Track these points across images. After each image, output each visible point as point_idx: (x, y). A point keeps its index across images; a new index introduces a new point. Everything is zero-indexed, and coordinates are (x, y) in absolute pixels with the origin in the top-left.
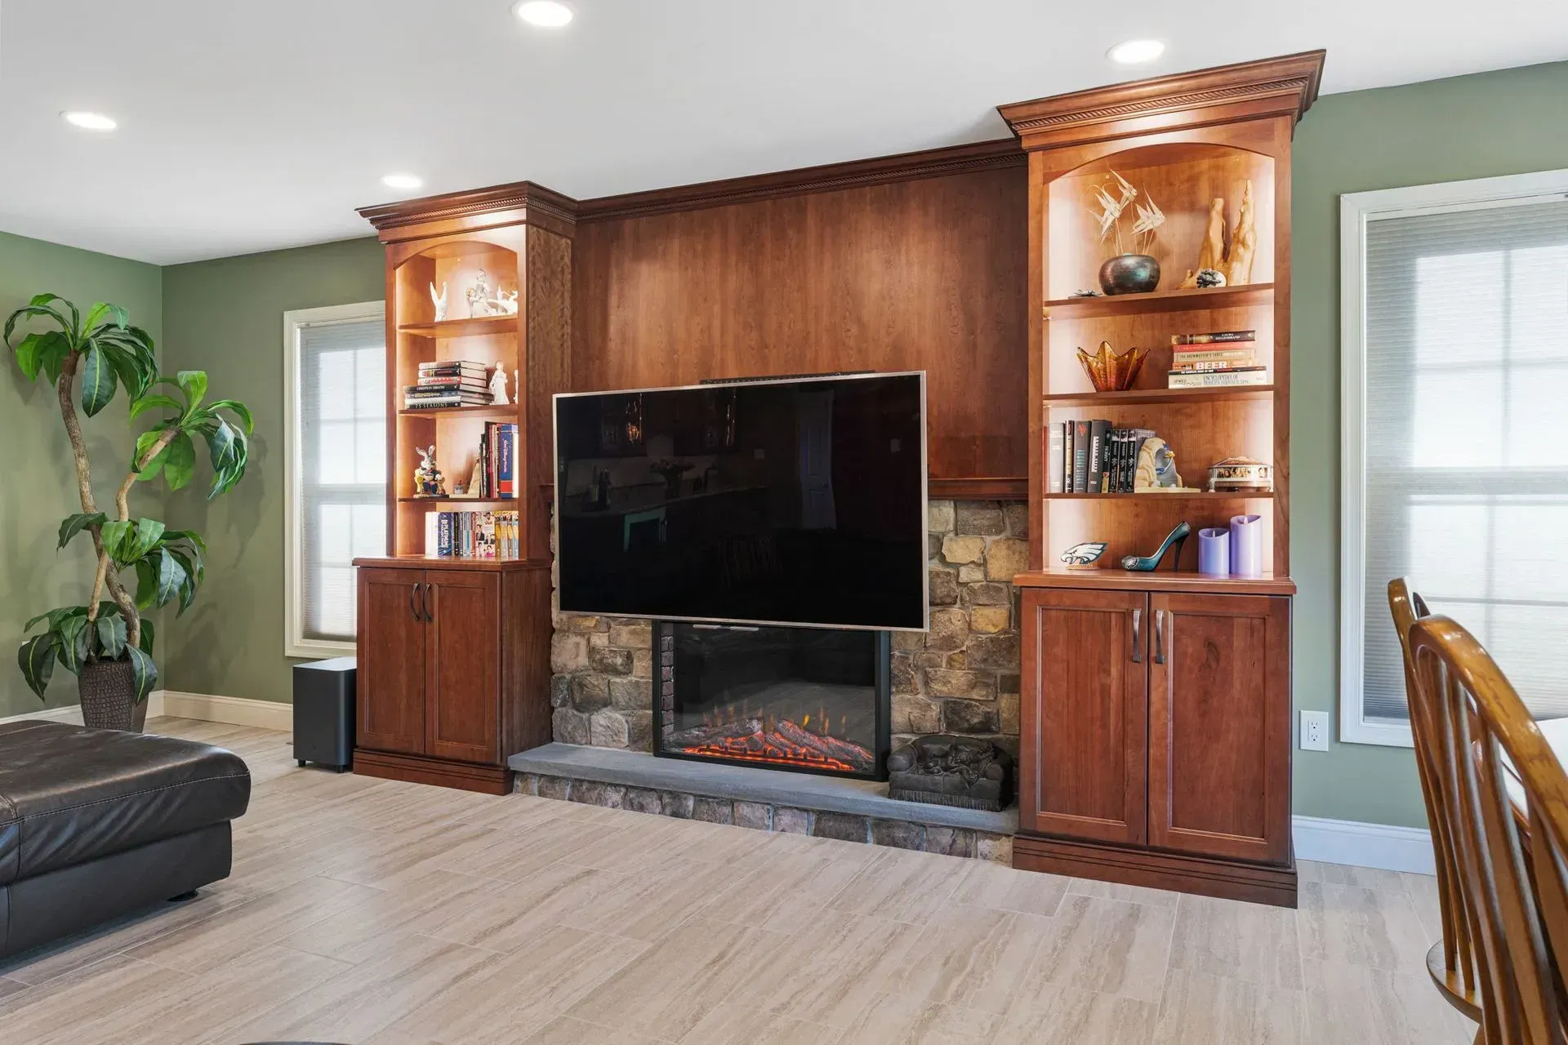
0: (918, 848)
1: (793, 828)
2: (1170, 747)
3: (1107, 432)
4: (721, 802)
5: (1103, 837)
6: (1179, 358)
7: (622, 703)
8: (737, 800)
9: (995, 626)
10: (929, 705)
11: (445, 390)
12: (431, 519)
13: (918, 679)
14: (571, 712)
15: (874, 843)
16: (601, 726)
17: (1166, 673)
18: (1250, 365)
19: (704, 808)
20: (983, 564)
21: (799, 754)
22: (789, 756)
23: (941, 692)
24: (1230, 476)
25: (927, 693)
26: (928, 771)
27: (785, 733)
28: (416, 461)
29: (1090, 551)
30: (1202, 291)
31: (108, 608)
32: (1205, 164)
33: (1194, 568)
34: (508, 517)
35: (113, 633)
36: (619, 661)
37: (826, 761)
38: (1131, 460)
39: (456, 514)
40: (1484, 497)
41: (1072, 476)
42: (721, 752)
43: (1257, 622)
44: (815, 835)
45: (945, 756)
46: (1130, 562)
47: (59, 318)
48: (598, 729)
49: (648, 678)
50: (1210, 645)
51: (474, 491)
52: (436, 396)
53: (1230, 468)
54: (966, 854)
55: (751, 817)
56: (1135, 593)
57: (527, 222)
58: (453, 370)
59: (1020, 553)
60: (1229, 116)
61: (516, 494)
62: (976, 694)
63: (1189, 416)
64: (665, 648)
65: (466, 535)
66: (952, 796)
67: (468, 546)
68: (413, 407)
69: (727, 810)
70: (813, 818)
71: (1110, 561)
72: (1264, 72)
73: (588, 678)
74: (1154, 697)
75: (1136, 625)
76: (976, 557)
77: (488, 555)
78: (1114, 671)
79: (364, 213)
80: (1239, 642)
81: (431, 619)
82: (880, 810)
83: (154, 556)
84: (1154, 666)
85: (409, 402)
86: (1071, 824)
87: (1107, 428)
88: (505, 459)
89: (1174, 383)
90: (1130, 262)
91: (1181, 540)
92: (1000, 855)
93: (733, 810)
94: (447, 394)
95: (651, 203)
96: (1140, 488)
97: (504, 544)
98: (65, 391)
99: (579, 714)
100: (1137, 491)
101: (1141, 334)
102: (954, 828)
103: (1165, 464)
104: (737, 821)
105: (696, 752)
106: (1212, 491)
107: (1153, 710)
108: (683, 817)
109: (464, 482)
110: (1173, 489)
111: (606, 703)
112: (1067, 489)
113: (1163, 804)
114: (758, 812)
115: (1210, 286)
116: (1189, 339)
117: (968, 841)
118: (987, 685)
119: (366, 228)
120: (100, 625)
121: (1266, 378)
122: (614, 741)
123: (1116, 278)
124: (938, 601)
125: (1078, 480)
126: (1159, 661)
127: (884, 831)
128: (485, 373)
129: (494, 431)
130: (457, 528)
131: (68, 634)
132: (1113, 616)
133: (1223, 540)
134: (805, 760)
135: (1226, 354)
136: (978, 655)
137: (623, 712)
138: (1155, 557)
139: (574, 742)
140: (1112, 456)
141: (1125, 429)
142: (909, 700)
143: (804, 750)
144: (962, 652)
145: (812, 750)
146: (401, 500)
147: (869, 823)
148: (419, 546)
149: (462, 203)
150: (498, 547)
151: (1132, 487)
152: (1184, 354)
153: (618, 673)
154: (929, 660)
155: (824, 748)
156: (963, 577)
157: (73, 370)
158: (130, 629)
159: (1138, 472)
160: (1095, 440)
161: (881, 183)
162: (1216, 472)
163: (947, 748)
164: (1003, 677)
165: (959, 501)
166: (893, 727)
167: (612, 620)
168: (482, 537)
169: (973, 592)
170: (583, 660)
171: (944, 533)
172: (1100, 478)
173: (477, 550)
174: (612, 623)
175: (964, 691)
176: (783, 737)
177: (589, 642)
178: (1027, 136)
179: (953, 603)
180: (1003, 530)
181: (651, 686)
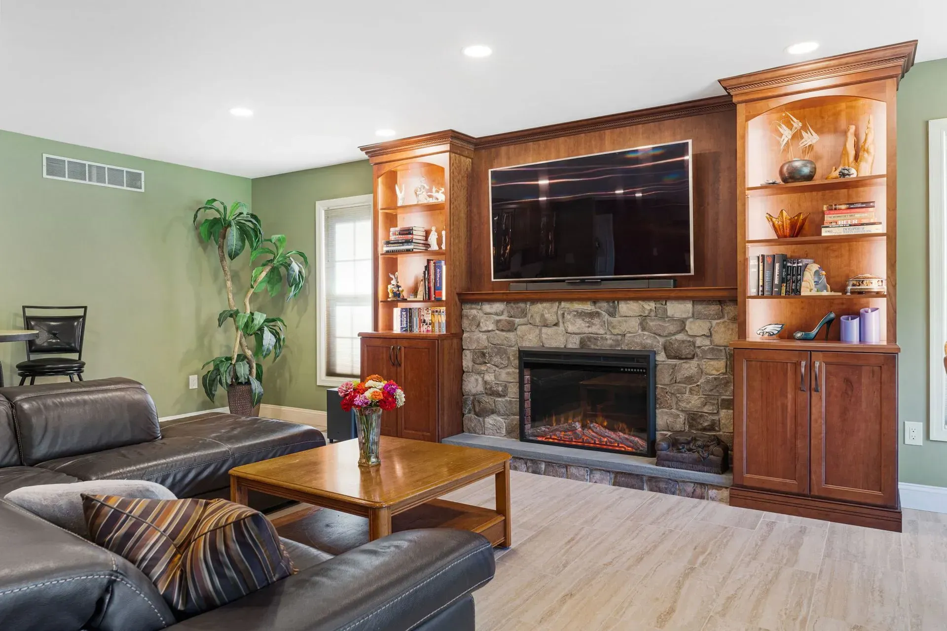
0: (673, 493)
1: (601, 481)
2: (824, 439)
3: (784, 261)
4: (560, 466)
5: (783, 489)
6: (828, 218)
7: (502, 411)
8: (569, 465)
9: (717, 371)
10: (679, 415)
11: (405, 242)
12: (397, 312)
13: (672, 401)
14: (473, 416)
15: (648, 490)
16: (490, 424)
17: (821, 398)
18: (872, 221)
19: (551, 469)
20: (710, 336)
21: (603, 442)
22: (597, 443)
23: (685, 407)
24: (859, 285)
25: (677, 409)
26: (679, 451)
27: (594, 430)
28: (388, 281)
29: (774, 328)
30: (842, 180)
31: (242, 357)
32: (843, 105)
33: (838, 338)
34: (439, 310)
35: (243, 370)
36: (500, 389)
37: (618, 446)
38: (799, 277)
39: (410, 309)
41: (763, 286)
42: (558, 440)
43: (877, 369)
44: (614, 485)
45: (688, 443)
46: (799, 335)
47: (218, 211)
48: (487, 425)
49: (517, 398)
50: (848, 381)
51: (420, 297)
52: (400, 246)
53: (860, 281)
54: (702, 497)
55: (578, 475)
56: (802, 351)
57: (450, 151)
58: (408, 231)
59: (732, 329)
60: (859, 79)
61: (444, 298)
62: (706, 409)
63: (834, 251)
64: (526, 382)
65: (416, 320)
66: (695, 465)
67: (417, 326)
68: (387, 252)
69: (564, 470)
70: (613, 476)
71: (786, 334)
72: (880, 54)
73: (483, 398)
74: (814, 410)
75: (803, 370)
76: (706, 332)
77: (428, 331)
78: (790, 396)
79: (362, 149)
80: (865, 381)
81: (400, 365)
82: (652, 472)
83: (260, 332)
84: (814, 393)
85: (386, 249)
86: (764, 481)
87: (784, 259)
88: (438, 279)
89: (825, 233)
90: (798, 164)
91: (829, 322)
92: (722, 499)
93: (567, 471)
94: (406, 244)
95: (517, 137)
96: (805, 292)
97: (436, 325)
98: (221, 247)
99: (478, 418)
100: (802, 294)
101: (804, 204)
102: (695, 483)
103: (820, 279)
104: (569, 476)
105: (544, 439)
106: (849, 294)
107: (813, 417)
108: (539, 473)
109: (415, 291)
110: (825, 293)
111: (493, 412)
112: (760, 293)
113: (820, 471)
114: (582, 472)
115: (847, 176)
116: (834, 207)
117: (703, 490)
118: (713, 404)
119: (363, 156)
120: (237, 366)
121: (882, 229)
122: (498, 433)
123: (789, 173)
124: (683, 357)
125: (767, 288)
126: (817, 391)
127: (654, 484)
128: (425, 233)
129: (432, 264)
130: (411, 317)
131: (222, 370)
132: (789, 364)
133: (855, 323)
134: (606, 445)
135: (857, 215)
136: (708, 388)
137: (503, 417)
138: (814, 332)
139: (475, 433)
140: (788, 274)
141: (795, 259)
142: (667, 412)
143: (606, 440)
144: (697, 385)
145: (610, 439)
146: (381, 302)
147: (645, 479)
148: (390, 326)
149: (416, 142)
150: (433, 327)
151: (800, 292)
152: (831, 216)
153: (500, 396)
154: (678, 390)
155: (618, 439)
156: (698, 344)
157: (224, 237)
158: (251, 368)
159: (803, 284)
160: (777, 266)
161: (647, 123)
162: (851, 283)
163: (689, 439)
164: (723, 400)
165: (695, 301)
166: (657, 427)
167: (497, 366)
168: (424, 321)
169: (704, 352)
170: (480, 388)
171: (687, 319)
172: (780, 287)
173: (422, 328)
174: (497, 369)
175: (699, 408)
176: (593, 432)
177: (483, 378)
178: (736, 95)
179: (693, 358)
180: (722, 317)
181: (518, 404)
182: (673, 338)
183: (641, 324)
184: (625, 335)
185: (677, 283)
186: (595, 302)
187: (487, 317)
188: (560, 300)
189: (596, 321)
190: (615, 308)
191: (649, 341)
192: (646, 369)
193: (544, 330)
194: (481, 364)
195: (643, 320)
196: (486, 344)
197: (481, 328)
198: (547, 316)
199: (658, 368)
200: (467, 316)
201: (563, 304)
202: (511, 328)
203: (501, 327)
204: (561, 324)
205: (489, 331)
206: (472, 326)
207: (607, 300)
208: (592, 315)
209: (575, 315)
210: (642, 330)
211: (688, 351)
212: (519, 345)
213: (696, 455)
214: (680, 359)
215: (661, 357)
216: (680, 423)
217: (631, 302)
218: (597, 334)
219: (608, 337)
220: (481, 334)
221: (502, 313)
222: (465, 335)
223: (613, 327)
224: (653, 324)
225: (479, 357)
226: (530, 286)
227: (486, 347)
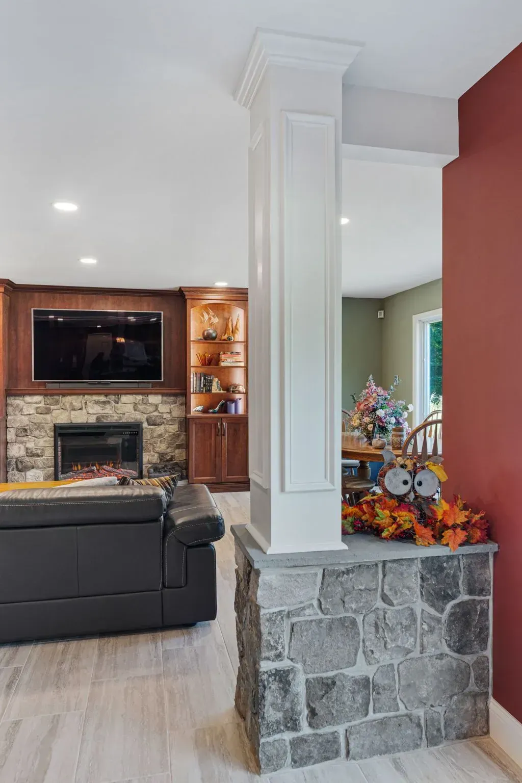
2: (226, 457)
3: (205, 376)
6: (223, 357)
7: (40, 466)
9: (174, 430)
10: (154, 455)
13: (151, 448)
14: (15, 472)
16: (31, 475)
17: (225, 438)
18: (238, 361)
20: (170, 413)
23: (158, 451)
24: (235, 388)
25: (154, 452)
26: (160, 472)
27: (106, 469)
29: (200, 408)
30: (228, 341)
32: (225, 308)
33: (228, 412)
36: (39, 451)
38: (211, 384)
41: (196, 388)
45: (163, 468)
46: (211, 411)
48: (28, 477)
49: (52, 456)
50: (234, 430)
53: (236, 386)
56: (216, 419)
57: (4, 292)
59: (181, 409)
62: (168, 450)
63: (223, 372)
64: (59, 445)
71: (205, 411)
73: (25, 459)
74: (222, 444)
75: (219, 427)
76: (168, 411)
78: (213, 439)
84: (223, 437)
89: (221, 364)
90: (211, 331)
91: (223, 404)
95: (46, 289)
99: (21, 473)
100: (213, 392)
103: (218, 385)
106: (230, 392)
107: (222, 447)
110: (222, 392)
111: (33, 468)
112: (195, 391)
113: (225, 471)
115: (230, 340)
116: (225, 353)
118: (172, 447)
121: (242, 364)
123: (207, 335)
125: (198, 389)
126: (224, 435)
132: (212, 424)
133: (233, 405)
135: (235, 358)
136: (169, 439)
137: (41, 470)
138: (217, 409)
140: (206, 383)
141: (210, 375)
142: (148, 454)
144: (164, 438)
151: (211, 391)
153: (38, 456)
154: (154, 441)
155: (120, 472)
156: (164, 417)
159: (213, 387)
160: (202, 378)
161: (134, 296)
162: (232, 387)
163: (163, 466)
164: (177, 445)
165: (163, 395)
166: (143, 462)
167: (36, 437)
169: (168, 421)
170: (23, 452)
171: (158, 404)
172: (203, 388)
174: (36, 439)
175: (165, 450)
176: (105, 470)
177: (25, 446)
178: (187, 295)
179: (161, 425)
180: (176, 403)
181: (53, 460)
182: (152, 414)
183: (134, 407)
184: (124, 414)
185: (154, 385)
186: (106, 396)
187: (28, 405)
188: (84, 394)
189: (107, 406)
190: (119, 399)
191: (139, 417)
192: (137, 432)
193: (73, 412)
194: (23, 437)
195: (135, 406)
196: (28, 423)
197: (23, 412)
198: (74, 404)
199: (144, 431)
200: (12, 405)
201: (86, 396)
202: (48, 411)
203: (40, 412)
204: (84, 408)
205: (30, 415)
206: (15, 411)
207: (115, 394)
208: (104, 403)
209: (94, 403)
210: (135, 411)
211: (159, 421)
212: (54, 423)
214: (156, 425)
215: (145, 425)
216: (155, 459)
217: (128, 396)
218: (107, 414)
219: (114, 415)
220: (23, 417)
221: (40, 402)
222: (9, 418)
223: (118, 409)
224: (140, 407)
225: (21, 432)
226: (62, 385)
227: (28, 425)
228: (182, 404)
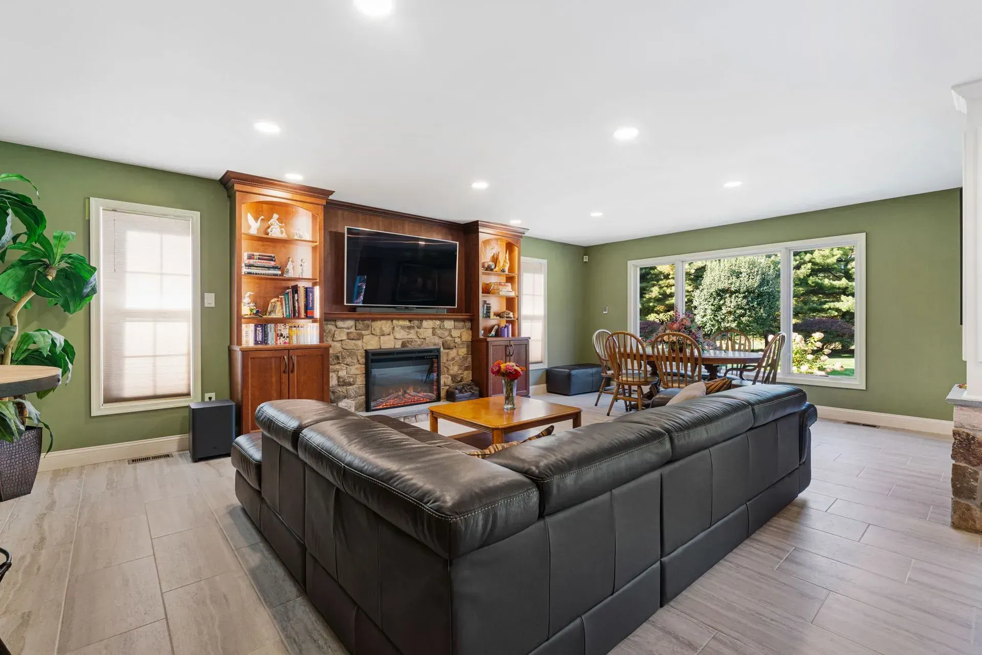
3: (487, 304)
6: (499, 287)
7: (352, 395)
9: (464, 353)
10: (449, 378)
13: (446, 371)
20: (460, 337)
23: (451, 373)
25: (448, 374)
27: (410, 394)
33: (500, 336)
36: (352, 380)
37: (422, 400)
38: (490, 310)
40: (529, 321)
42: (391, 405)
43: (525, 346)
49: (364, 384)
50: (519, 351)
52: (265, 270)
57: (324, 206)
58: (270, 258)
59: (469, 333)
61: (316, 316)
62: (459, 373)
65: (271, 334)
67: (273, 340)
68: (247, 273)
73: (336, 389)
76: (459, 335)
77: (285, 343)
80: (522, 350)
84: (511, 357)
85: (245, 270)
88: (311, 301)
94: (272, 269)
97: (296, 338)
100: (491, 318)
105: (381, 407)
111: (345, 397)
118: (461, 370)
121: (513, 294)
130: (266, 331)
132: (504, 346)
133: (506, 329)
134: (417, 401)
135: (506, 287)
136: (460, 362)
137: (352, 399)
138: (493, 333)
142: (444, 377)
143: (416, 398)
144: (456, 361)
145: (418, 398)
150: (291, 339)
153: (350, 384)
154: (448, 365)
156: (456, 341)
159: (491, 314)
164: (465, 367)
165: (455, 320)
166: (441, 386)
168: (282, 335)
169: (459, 345)
170: (335, 382)
171: (451, 329)
173: (279, 342)
174: (348, 366)
175: (457, 372)
176: (410, 396)
177: (337, 375)
179: (453, 349)
180: (464, 328)
181: (364, 388)
182: (446, 339)
183: (433, 332)
184: (425, 340)
185: (449, 311)
186: (410, 320)
187: (340, 331)
188: (392, 319)
189: (412, 331)
190: (421, 324)
191: (437, 342)
192: (437, 356)
193: (382, 338)
194: (335, 365)
196: (340, 349)
197: (336, 338)
198: (384, 329)
199: (441, 355)
201: (394, 321)
202: (360, 337)
203: (352, 337)
204: (391, 334)
205: (342, 341)
206: (327, 337)
207: (417, 319)
209: (400, 328)
210: (433, 337)
211: (452, 345)
212: (365, 349)
213: (470, 393)
214: (450, 349)
215: (442, 349)
216: (449, 381)
217: (429, 321)
218: (411, 339)
219: (417, 340)
220: (335, 343)
221: (351, 327)
223: (420, 335)
224: (439, 332)
225: (333, 360)
226: (373, 310)
227: (340, 352)
228: (468, 329)
